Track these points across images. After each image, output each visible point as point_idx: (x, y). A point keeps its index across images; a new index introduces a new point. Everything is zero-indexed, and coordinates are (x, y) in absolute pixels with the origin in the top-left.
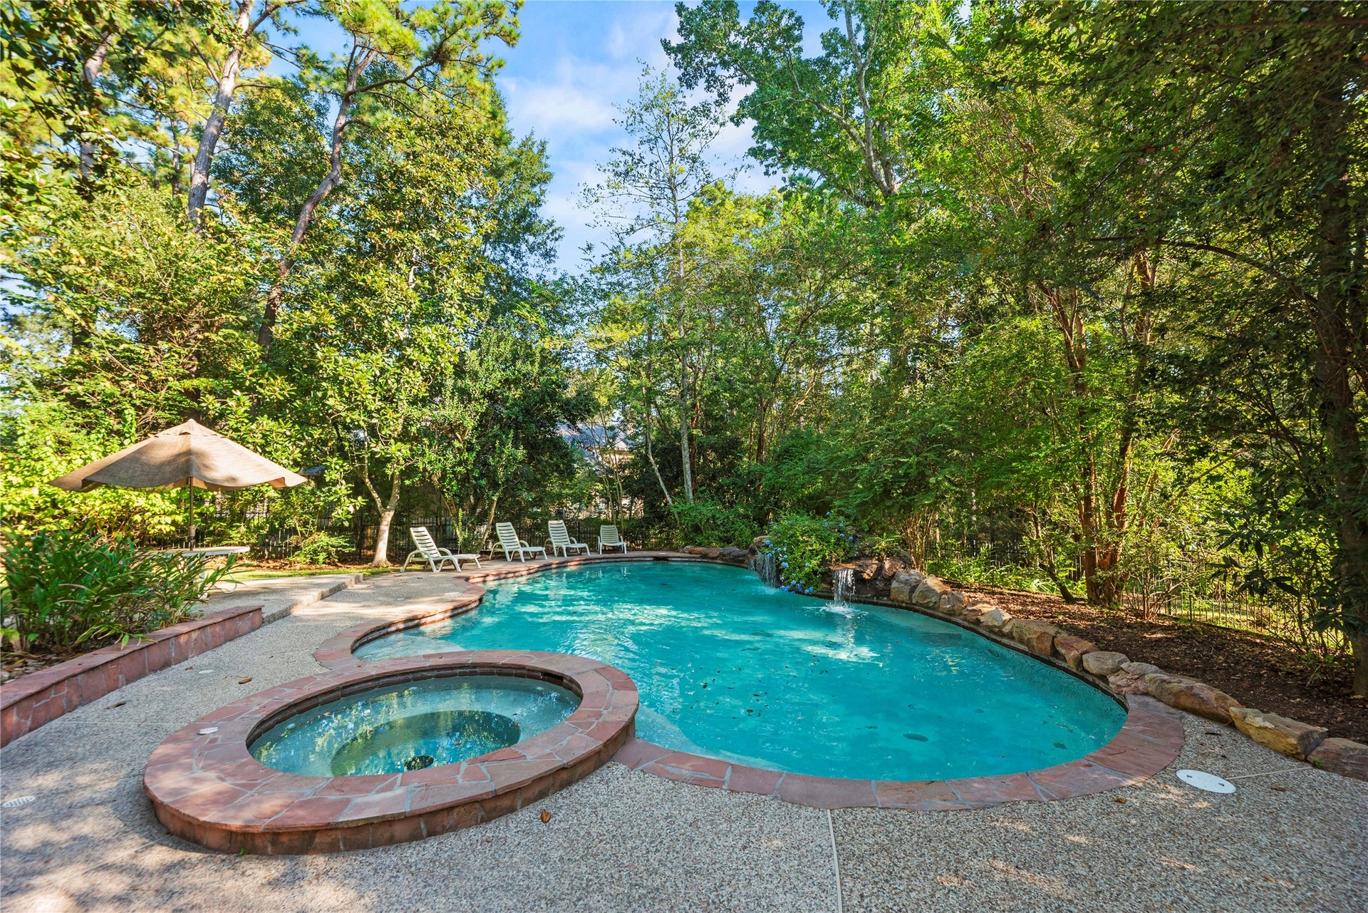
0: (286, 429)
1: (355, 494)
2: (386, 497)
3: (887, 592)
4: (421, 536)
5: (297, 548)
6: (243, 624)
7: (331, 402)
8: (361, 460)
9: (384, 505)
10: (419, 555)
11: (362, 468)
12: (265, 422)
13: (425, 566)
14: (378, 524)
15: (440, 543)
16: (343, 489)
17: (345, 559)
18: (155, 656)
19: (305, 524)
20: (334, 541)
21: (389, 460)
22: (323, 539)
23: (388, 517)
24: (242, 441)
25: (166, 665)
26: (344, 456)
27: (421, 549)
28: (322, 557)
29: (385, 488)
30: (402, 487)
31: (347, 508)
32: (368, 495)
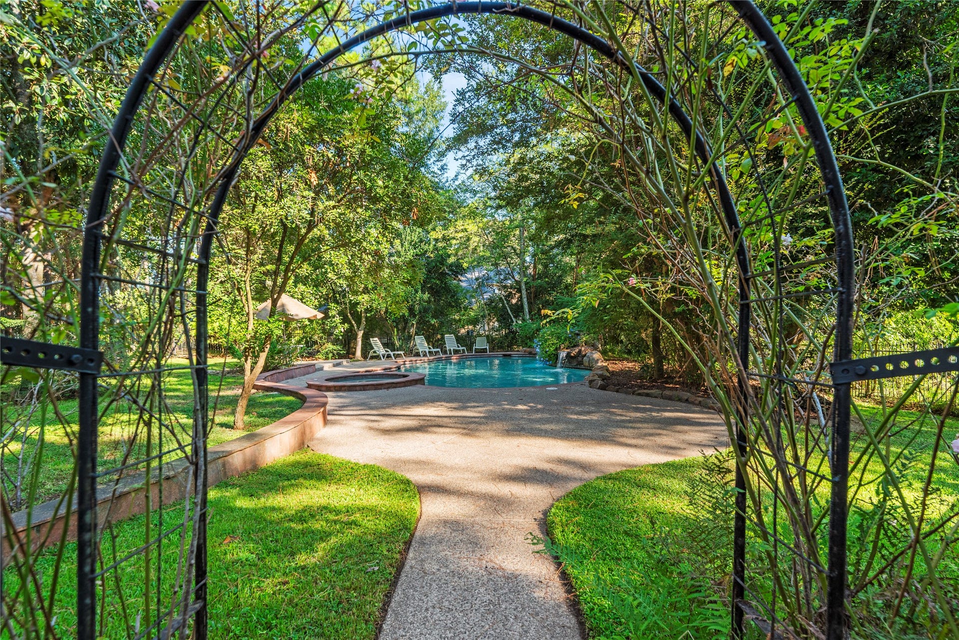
0: (311, 290)
1: (343, 323)
2: (359, 323)
3: (581, 363)
4: (376, 342)
5: (318, 351)
6: (310, 369)
7: (330, 275)
8: (345, 304)
9: (358, 328)
10: (375, 352)
11: (346, 308)
12: (301, 287)
13: (377, 357)
14: (356, 339)
15: (385, 345)
16: (338, 319)
17: (341, 357)
18: (290, 373)
19: (321, 338)
20: (335, 347)
21: (358, 304)
22: (330, 346)
23: (360, 334)
24: (292, 296)
25: (292, 378)
26: (337, 302)
27: (376, 349)
28: (331, 355)
29: (357, 317)
30: (366, 318)
31: (341, 329)
32: (350, 323)
